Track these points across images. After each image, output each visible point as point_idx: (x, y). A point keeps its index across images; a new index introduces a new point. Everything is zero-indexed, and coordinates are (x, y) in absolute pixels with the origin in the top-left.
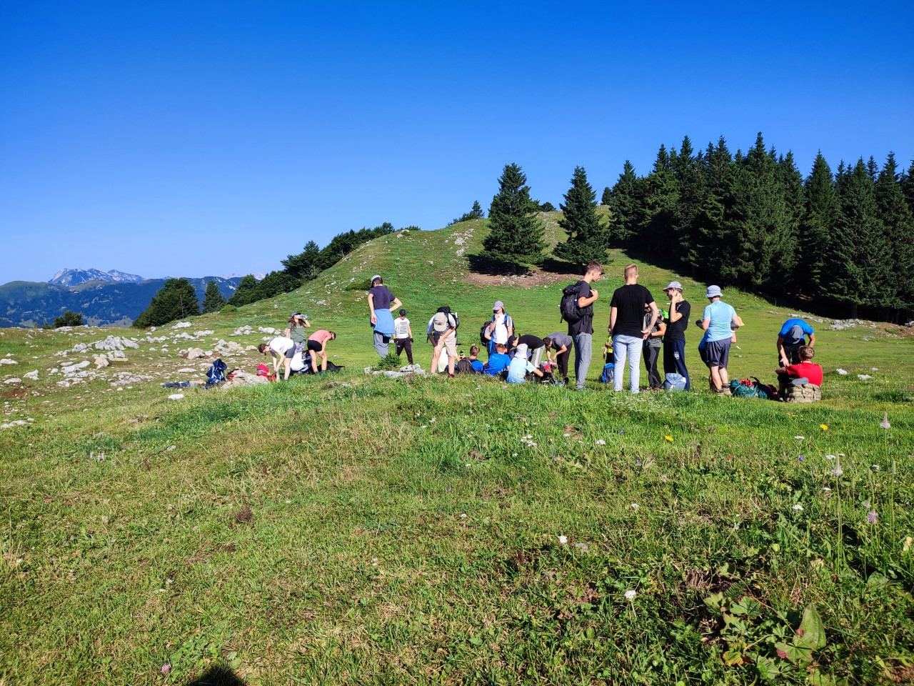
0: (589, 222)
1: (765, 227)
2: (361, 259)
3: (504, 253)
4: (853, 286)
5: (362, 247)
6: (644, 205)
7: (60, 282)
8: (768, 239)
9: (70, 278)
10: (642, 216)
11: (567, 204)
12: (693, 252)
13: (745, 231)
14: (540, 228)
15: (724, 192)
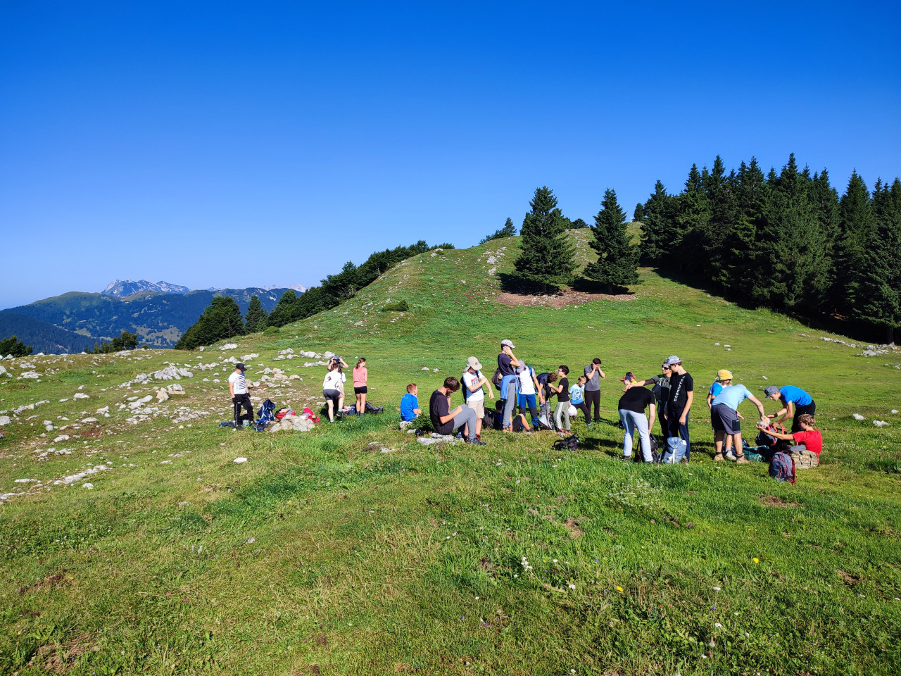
0: (619, 243)
1: (797, 248)
2: (396, 279)
3: (536, 274)
4: (888, 308)
5: (398, 266)
6: (675, 224)
7: (112, 293)
8: (801, 260)
9: (121, 289)
10: (673, 236)
11: (597, 225)
12: (725, 272)
13: (777, 252)
14: (570, 249)
15: (756, 213)
